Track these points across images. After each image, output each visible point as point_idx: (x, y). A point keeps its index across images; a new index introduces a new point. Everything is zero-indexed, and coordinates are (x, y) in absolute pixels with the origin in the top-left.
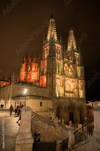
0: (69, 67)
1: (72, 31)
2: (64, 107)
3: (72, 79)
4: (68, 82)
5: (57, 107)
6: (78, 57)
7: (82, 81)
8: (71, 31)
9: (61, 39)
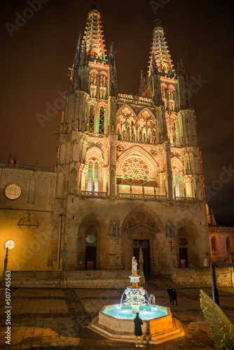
0: (137, 114)
1: (159, 31)
2: (107, 222)
3: (148, 148)
4: (136, 157)
5: (80, 221)
6: (174, 88)
7: (188, 149)
8: (156, 32)
9: (111, 50)
